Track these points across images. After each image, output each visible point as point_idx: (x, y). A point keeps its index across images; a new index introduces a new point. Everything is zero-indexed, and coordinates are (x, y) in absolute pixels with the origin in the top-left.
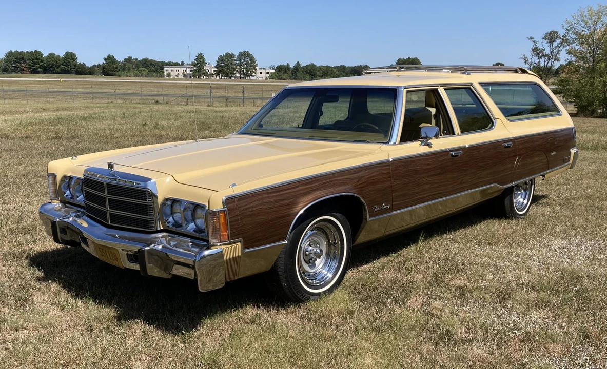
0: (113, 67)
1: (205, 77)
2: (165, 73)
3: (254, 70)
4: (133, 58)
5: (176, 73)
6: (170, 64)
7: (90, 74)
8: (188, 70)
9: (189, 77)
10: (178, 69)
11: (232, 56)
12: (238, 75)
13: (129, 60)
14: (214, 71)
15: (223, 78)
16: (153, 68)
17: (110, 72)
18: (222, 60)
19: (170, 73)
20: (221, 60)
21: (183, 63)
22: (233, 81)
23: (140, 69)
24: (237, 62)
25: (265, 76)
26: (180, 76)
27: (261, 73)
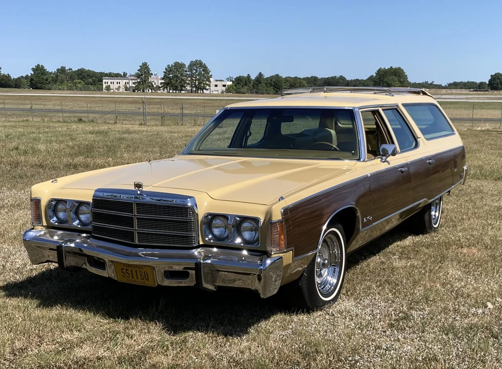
0: (43, 79)
1: (150, 91)
2: (104, 86)
3: (208, 83)
4: (66, 69)
5: (116, 86)
6: (110, 75)
7: (15, 87)
8: (131, 82)
9: (131, 90)
10: (118, 81)
11: (182, 65)
12: (188, 88)
13: (62, 70)
14: (161, 83)
15: (171, 91)
16: (91, 80)
17: (39, 85)
18: (171, 71)
19: (110, 86)
20: (169, 70)
21: (125, 75)
22: (183, 96)
23: (74, 81)
24: (188, 73)
25: (221, 88)
26: (121, 89)
27: (216, 86)
